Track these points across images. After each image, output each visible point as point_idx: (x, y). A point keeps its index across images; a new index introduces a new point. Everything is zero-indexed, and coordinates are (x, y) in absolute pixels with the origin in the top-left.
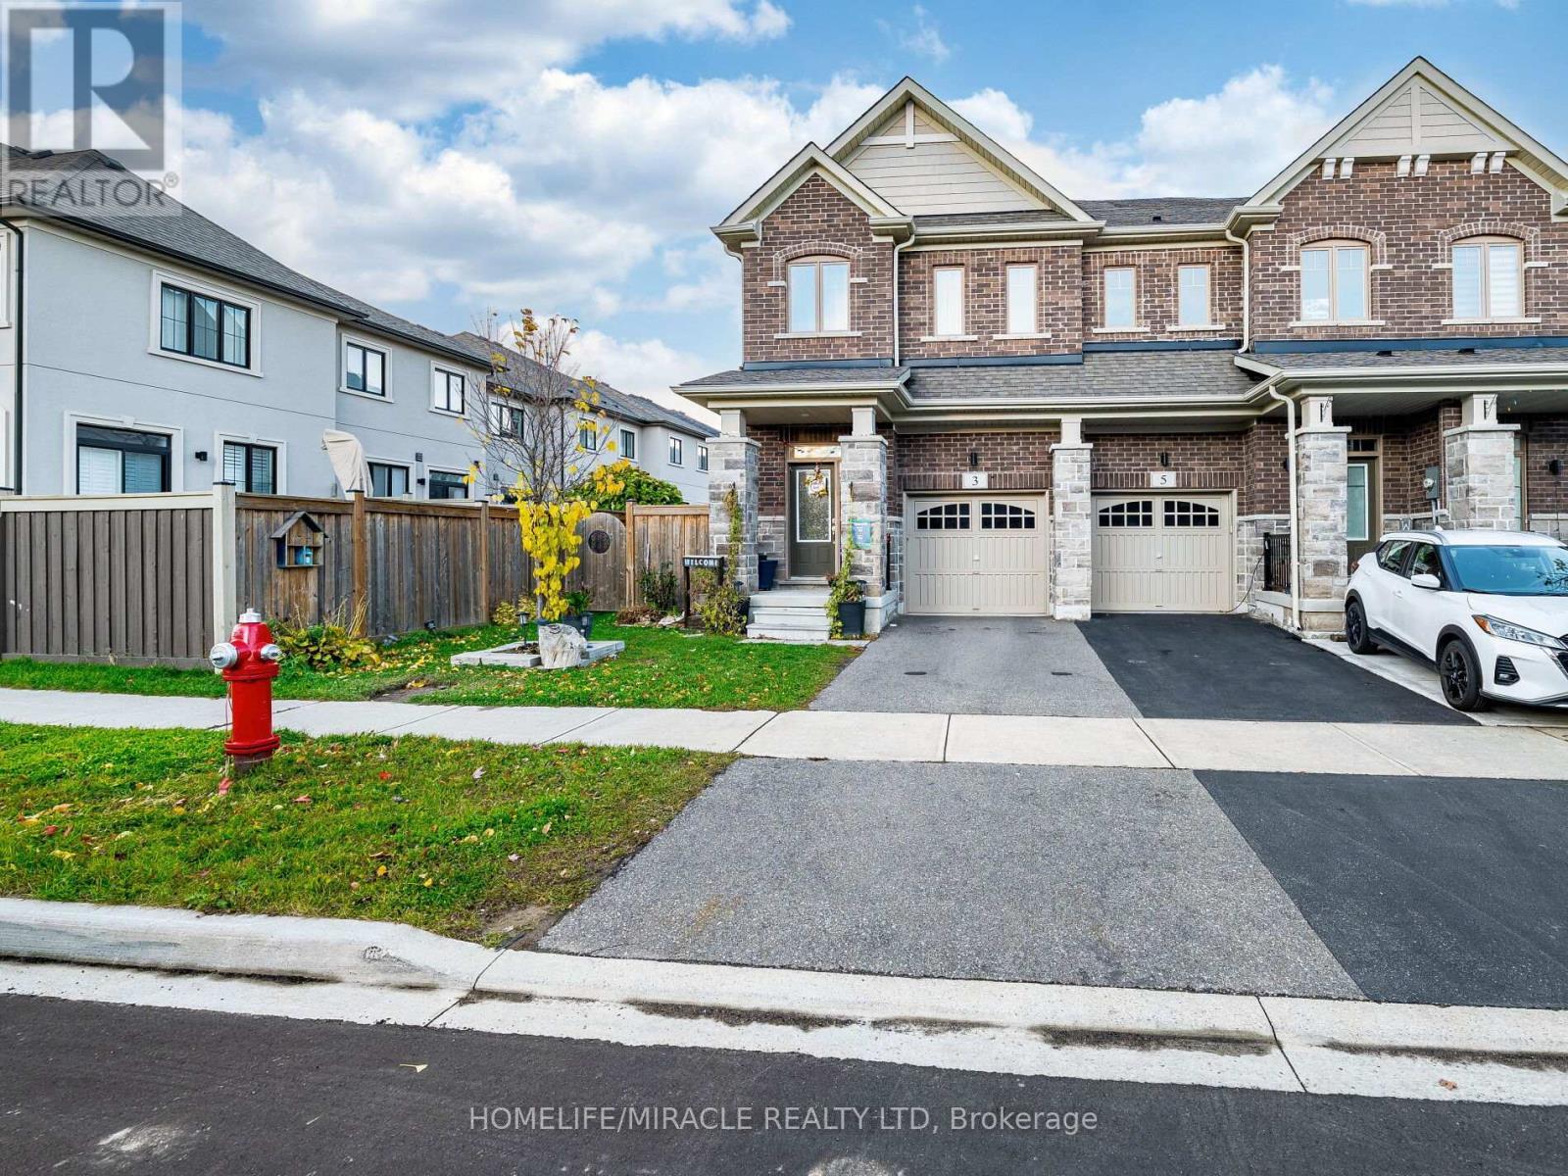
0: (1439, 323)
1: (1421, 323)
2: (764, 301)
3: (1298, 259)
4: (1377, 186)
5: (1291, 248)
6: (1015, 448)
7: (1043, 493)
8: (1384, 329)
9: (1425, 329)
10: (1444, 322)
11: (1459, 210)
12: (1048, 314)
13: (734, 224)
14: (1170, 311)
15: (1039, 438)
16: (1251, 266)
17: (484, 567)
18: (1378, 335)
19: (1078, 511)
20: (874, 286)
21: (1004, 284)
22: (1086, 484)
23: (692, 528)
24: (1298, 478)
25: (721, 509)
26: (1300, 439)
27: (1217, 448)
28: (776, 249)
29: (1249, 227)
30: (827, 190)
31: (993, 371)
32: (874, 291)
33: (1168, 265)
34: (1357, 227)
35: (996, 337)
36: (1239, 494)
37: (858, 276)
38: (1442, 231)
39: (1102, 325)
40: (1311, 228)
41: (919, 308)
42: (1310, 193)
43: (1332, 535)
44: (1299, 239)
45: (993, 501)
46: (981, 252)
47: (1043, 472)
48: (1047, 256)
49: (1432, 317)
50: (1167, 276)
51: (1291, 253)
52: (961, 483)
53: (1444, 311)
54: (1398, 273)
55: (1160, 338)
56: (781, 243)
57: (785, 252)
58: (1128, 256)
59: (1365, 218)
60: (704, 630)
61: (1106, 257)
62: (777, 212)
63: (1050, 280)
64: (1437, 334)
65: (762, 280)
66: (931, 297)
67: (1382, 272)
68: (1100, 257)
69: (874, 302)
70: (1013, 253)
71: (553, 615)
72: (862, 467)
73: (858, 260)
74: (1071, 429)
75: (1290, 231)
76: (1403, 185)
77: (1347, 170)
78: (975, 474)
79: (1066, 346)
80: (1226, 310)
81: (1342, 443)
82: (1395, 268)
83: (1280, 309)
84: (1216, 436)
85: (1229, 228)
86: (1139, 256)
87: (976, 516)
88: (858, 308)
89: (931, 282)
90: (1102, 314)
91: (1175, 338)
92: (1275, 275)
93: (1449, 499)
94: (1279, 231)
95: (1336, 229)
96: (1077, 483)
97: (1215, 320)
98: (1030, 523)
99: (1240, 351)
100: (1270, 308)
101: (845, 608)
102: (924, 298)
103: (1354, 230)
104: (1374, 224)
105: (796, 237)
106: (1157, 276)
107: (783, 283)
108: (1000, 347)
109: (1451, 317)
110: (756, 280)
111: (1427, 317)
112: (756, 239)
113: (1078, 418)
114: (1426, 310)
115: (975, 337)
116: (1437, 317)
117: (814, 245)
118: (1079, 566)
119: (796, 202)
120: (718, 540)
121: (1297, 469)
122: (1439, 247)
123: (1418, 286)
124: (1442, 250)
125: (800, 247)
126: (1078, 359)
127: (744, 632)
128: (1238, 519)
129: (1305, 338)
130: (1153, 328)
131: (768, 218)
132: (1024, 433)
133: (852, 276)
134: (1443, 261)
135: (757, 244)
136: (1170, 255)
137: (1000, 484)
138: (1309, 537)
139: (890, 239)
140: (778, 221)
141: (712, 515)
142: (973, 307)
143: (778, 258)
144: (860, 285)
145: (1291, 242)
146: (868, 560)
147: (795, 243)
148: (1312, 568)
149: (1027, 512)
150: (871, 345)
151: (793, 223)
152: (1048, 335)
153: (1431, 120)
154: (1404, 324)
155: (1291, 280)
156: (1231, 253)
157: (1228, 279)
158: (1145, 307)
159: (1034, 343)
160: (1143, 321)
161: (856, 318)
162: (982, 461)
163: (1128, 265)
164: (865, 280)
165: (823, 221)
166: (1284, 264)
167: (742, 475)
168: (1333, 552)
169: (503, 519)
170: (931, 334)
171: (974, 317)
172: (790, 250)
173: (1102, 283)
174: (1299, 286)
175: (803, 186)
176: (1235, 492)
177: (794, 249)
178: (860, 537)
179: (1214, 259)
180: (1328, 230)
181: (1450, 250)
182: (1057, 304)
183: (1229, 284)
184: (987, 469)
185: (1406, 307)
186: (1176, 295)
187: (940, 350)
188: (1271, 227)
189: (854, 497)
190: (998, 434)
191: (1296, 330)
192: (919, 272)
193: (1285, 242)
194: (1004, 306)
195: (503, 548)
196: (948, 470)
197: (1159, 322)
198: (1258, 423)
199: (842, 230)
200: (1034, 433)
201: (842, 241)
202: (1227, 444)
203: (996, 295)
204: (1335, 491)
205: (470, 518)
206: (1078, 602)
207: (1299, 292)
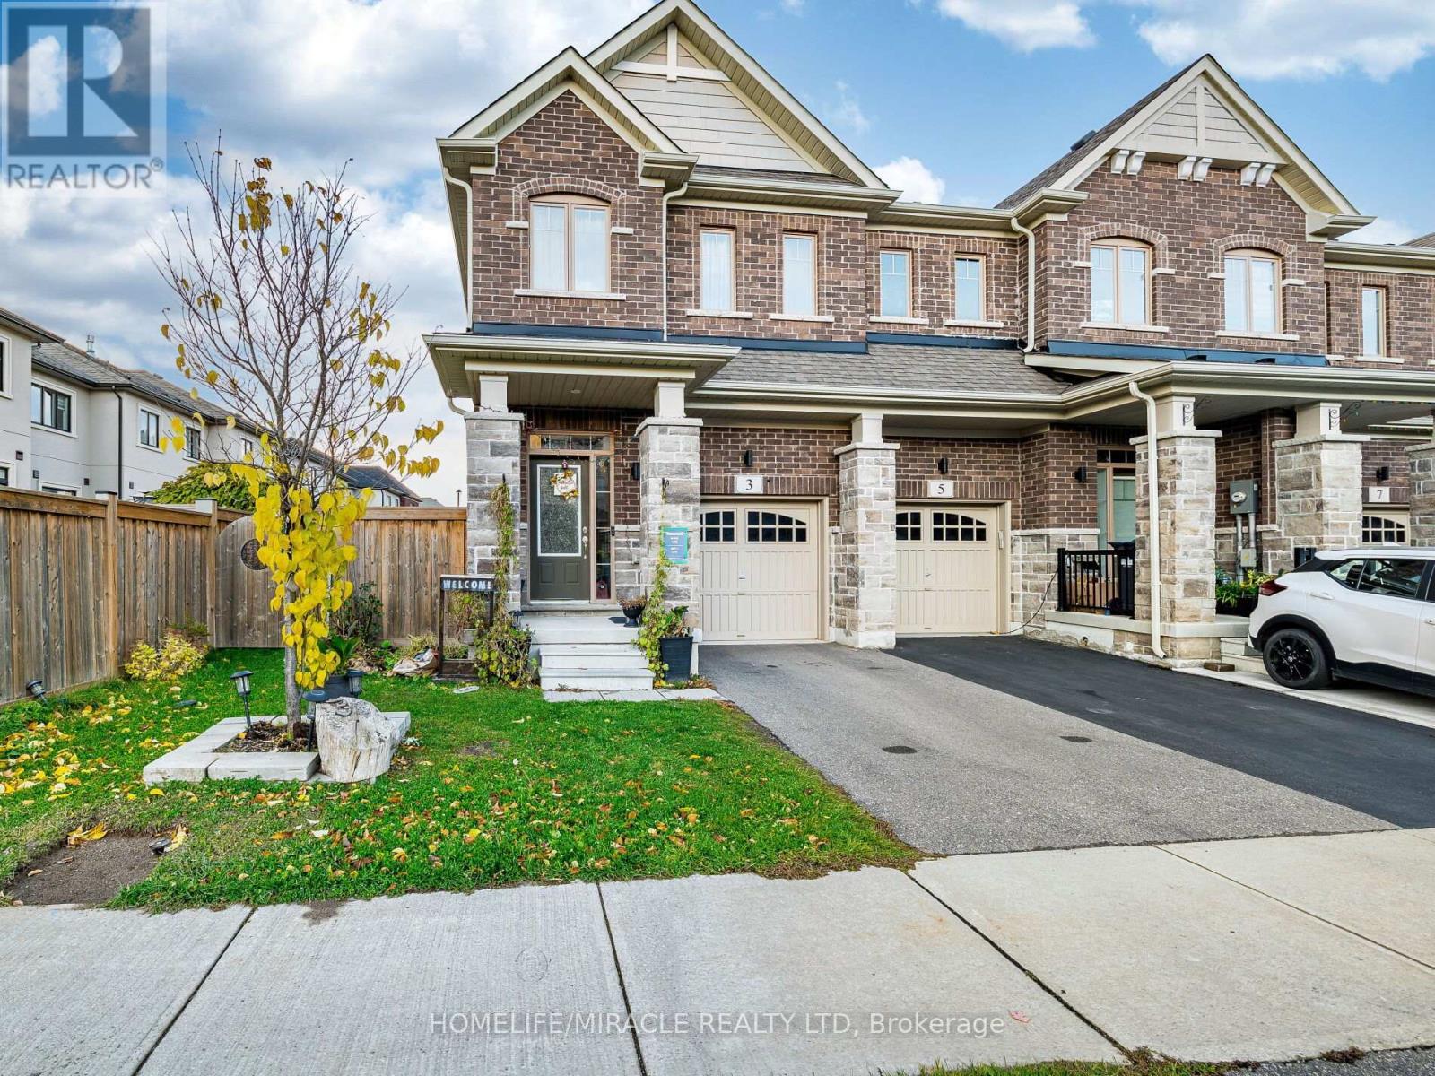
0: (1213, 334)
1: (1198, 333)
2: (500, 245)
3: (1088, 255)
4: (1160, 186)
5: (1082, 242)
6: (794, 447)
7: (821, 501)
8: (1167, 337)
9: (1200, 339)
10: (1219, 333)
11: (1230, 220)
12: (828, 294)
13: (468, 138)
14: (947, 303)
15: (820, 437)
16: (1040, 259)
17: (111, 592)
18: (1161, 343)
19: (883, 522)
20: (640, 239)
21: (780, 255)
22: (891, 491)
23: (392, 537)
24: (1161, 488)
25: (481, 512)
26: (1162, 443)
27: (994, 456)
28: (518, 180)
29: (1043, 214)
30: (582, 113)
31: (774, 356)
32: (640, 246)
33: (945, 252)
34: (1143, 228)
35: (773, 316)
36: (1013, 507)
37: (621, 225)
38: (1216, 240)
39: (878, 313)
40: (1101, 223)
41: (683, 275)
42: (1100, 186)
43: (1201, 551)
44: (1090, 234)
45: (761, 509)
46: (756, 215)
47: (824, 477)
48: (828, 227)
49: (1209, 328)
50: (944, 264)
51: (1081, 248)
52: (732, 486)
53: (1217, 322)
54: (1179, 280)
55: (938, 332)
56: (522, 174)
57: (528, 186)
58: (905, 239)
59: (1150, 218)
60: (476, 680)
61: (882, 237)
62: (518, 133)
63: (833, 256)
64: (1212, 346)
65: (497, 218)
66: (697, 262)
67: (1165, 276)
68: (877, 237)
69: (642, 259)
70: (792, 220)
71: (314, 679)
72: (676, 459)
73: (621, 206)
74: (870, 428)
75: (1080, 224)
76: (1183, 188)
77: (1136, 165)
78: (748, 476)
79: (848, 333)
80: (1002, 307)
81: (1211, 449)
82: (1177, 273)
83: (1073, 307)
84: (993, 442)
85: (1017, 217)
86: (916, 239)
87: (741, 526)
88: (621, 265)
89: (697, 245)
90: (878, 302)
91: (952, 333)
92: (1067, 270)
93: (1279, 513)
94: (1071, 223)
95: (1123, 227)
96: (881, 489)
97: (992, 317)
98: (802, 536)
99: (1026, 350)
100: (1063, 306)
101: (668, 646)
102: (690, 263)
103: (1140, 231)
104: (1156, 226)
105: (542, 167)
106: (934, 263)
107: (525, 225)
108: (777, 329)
109: (1224, 329)
110: (489, 217)
111: (1203, 327)
112: (491, 165)
113: (880, 413)
114: (1202, 320)
115: (749, 315)
116: (1211, 328)
117: (565, 181)
118: (884, 585)
119: (543, 123)
120: (480, 553)
121: (1159, 477)
122: (1214, 256)
123: (1195, 294)
124: (1217, 259)
125: (547, 182)
126: (862, 348)
127: (537, 681)
128: (1010, 533)
129: (1095, 340)
130: (931, 320)
131: (505, 139)
132: (804, 431)
133: (614, 225)
134: (1217, 270)
135: (492, 171)
136: (948, 242)
137: (777, 488)
138: (1179, 554)
139: (661, 184)
140: (518, 145)
141: (472, 519)
142: (747, 278)
143: (518, 192)
144: (624, 236)
145: (1082, 236)
146: (684, 581)
147: (540, 176)
148: (1182, 587)
149: (798, 523)
150: (636, 312)
151: (538, 149)
152: (831, 318)
153: (1212, 123)
154: (1183, 332)
155: (1082, 277)
156: (1008, 245)
157: (1003, 273)
158: (923, 297)
159: (815, 326)
160: (919, 312)
161: (618, 277)
162: (757, 462)
163: (904, 249)
164: (630, 230)
165: (576, 152)
166: (1076, 259)
167: (514, 465)
168: (1202, 571)
169: (134, 521)
170: (697, 307)
171: (747, 291)
172: (535, 185)
173: (878, 266)
174: (1089, 284)
175: (552, 104)
176: (1009, 504)
177: (540, 182)
178: (674, 550)
179: (991, 251)
180: (1116, 228)
181: (1223, 260)
182: (839, 283)
183: (1006, 279)
184: (762, 471)
185: (1185, 314)
186: (953, 286)
187: (708, 327)
188: (1064, 218)
189: (666, 497)
190: (775, 430)
191: (1087, 331)
192: (684, 231)
193: (1076, 236)
194: (781, 280)
195: (135, 563)
196: (717, 471)
197: (936, 315)
198: (1052, 428)
199: (600, 166)
200: (814, 431)
201: (602, 179)
202: (1003, 452)
203: (772, 267)
204: (1203, 502)
205: (92, 518)
206: (882, 627)
207: (1089, 290)
